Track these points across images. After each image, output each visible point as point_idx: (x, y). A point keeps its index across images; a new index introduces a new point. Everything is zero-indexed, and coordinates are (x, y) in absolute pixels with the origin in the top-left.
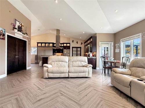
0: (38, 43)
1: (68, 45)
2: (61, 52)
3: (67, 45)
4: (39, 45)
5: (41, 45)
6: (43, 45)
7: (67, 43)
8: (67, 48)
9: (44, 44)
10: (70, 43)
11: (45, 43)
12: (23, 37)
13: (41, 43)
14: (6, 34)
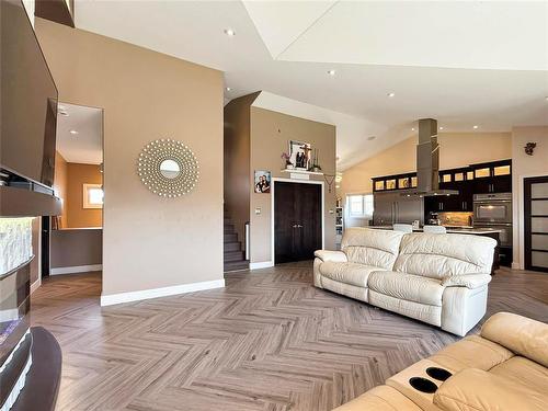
0: (375, 180)
1: (501, 171)
2: (464, 205)
3: (492, 170)
4: (380, 185)
5: (385, 184)
6: (391, 184)
7: (492, 166)
8: (491, 188)
9: (394, 181)
10: (509, 162)
11: (397, 177)
12: (311, 177)
13: (384, 179)
14: (273, 180)
